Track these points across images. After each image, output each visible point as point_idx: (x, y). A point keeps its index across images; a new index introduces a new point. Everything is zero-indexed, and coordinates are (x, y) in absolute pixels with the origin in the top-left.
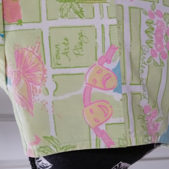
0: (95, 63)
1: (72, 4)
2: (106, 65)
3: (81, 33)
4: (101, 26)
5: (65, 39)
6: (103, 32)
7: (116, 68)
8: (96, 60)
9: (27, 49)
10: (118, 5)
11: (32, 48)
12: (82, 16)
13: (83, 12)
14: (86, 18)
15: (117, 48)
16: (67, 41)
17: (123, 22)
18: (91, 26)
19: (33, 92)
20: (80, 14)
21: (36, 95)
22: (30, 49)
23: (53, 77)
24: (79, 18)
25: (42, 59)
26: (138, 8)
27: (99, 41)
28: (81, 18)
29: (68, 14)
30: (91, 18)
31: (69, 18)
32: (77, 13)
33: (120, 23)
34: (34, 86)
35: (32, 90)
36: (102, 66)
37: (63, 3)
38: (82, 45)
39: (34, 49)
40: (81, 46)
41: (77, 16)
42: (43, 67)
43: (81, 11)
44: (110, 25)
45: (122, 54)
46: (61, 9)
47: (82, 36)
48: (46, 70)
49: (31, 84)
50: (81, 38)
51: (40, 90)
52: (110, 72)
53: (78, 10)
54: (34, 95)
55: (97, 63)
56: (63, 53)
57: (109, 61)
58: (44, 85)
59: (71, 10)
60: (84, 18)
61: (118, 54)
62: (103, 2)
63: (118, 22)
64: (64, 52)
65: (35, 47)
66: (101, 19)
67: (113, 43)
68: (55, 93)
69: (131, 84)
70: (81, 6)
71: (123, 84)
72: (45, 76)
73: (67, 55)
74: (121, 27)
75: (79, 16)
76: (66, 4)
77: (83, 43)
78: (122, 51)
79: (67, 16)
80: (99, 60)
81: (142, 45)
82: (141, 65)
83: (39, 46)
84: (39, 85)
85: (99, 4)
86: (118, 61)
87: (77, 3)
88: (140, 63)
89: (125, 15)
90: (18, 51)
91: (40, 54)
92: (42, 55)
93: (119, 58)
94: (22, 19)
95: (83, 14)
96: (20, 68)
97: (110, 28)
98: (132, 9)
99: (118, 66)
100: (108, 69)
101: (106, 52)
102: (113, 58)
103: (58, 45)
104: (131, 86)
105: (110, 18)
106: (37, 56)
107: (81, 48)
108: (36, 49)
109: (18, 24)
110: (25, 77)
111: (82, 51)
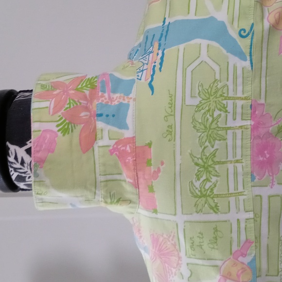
0: (230, 257)
1: (206, 199)
2: (241, 259)
3: (216, 228)
4: (237, 221)
5: (200, 233)
6: (239, 227)
7: (251, 261)
8: (231, 254)
9: (162, 236)
10: (256, 196)
11: (167, 236)
12: (217, 211)
13: (219, 207)
14: (221, 213)
15: (253, 242)
16: (202, 235)
17: (261, 215)
18: (226, 221)
19: (169, 272)
20: (215, 209)
21: (171, 276)
22: (165, 236)
23: (188, 265)
24: (214, 214)
25: (177, 247)
26: (279, 196)
27: (234, 235)
28: (216, 212)
29: (203, 210)
30: (227, 213)
31: (204, 214)
32: (212, 208)
33: (257, 216)
34: (170, 268)
35: (168, 270)
36: (237, 260)
37: (198, 199)
38: (217, 239)
39: (169, 237)
40: (216, 241)
41: (212, 211)
42: (178, 254)
43: (216, 206)
44: (247, 219)
45: (258, 248)
46: (195, 205)
47: (217, 231)
48: (181, 258)
49: (167, 265)
50: (216, 233)
51: (175, 273)
52: (244, 266)
53: (213, 205)
54: (170, 275)
55: (231, 257)
56: (197, 246)
57: (244, 255)
58: (179, 270)
59: (206, 205)
60: (219, 213)
61: (254, 248)
62: (240, 195)
63: (255, 215)
64: (199, 244)
65: (170, 236)
66: (237, 213)
67: (248, 238)
68: (190, 279)
69: (266, 275)
70: (216, 201)
71: (259, 276)
72: (180, 262)
73: (201, 248)
74: (258, 219)
75: (214, 211)
76: (201, 199)
77: (218, 238)
78: (258, 245)
79: (202, 212)
80: (234, 254)
81: (280, 236)
82: (280, 256)
83: (174, 236)
84: (174, 268)
85: (235, 197)
86: (253, 255)
87: (212, 198)
88: (278, 254)
89: (263, 207)
90: (153, 235)
91: (175, 243)
92: (177, 244)
93: (254, 252)
94: (158, 209)
95: (218, 209)
96: (156, 250)
97: (246, 222)
98: (272, 198)
99: (254, 259)
100: (243, 263)
101: (241, 246)
102: (248, 252)
103: (193, 238)
104: (267, 277)
105: (246, 212)
106: (172, 243)
107: (216, 243)
108: (171, 238)
109: (153, 212)
110: (161, 258)
111: (217, 245)
